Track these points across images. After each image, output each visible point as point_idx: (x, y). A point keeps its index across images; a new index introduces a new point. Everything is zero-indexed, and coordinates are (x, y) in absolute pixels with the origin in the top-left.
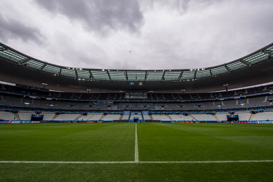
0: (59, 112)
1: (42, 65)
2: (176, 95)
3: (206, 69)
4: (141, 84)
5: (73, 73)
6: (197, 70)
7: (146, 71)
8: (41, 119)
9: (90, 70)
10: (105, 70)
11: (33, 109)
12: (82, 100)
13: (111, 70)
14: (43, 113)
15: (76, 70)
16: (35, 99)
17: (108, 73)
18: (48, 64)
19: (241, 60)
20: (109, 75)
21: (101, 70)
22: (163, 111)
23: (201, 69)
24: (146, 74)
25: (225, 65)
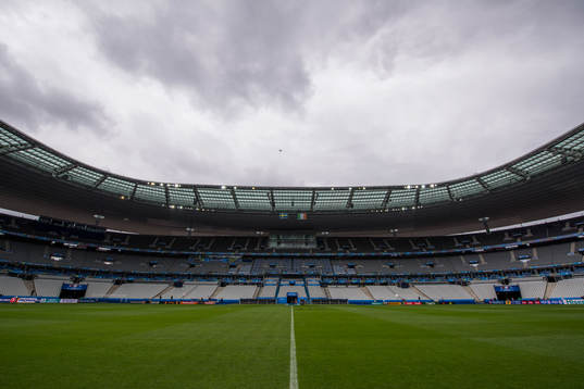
0: (121, 278)
1: (98, 177)
2: (379, 241)
3: (440, 185)
4: (302, 216)
5: (160, 194)
6: (420, 186)
7: (314, 189)
8: (80, 294)
9: (195, 188)
10: (228, 187)
11: (66, 271)
12: (174, 252)
13: (238, 188)
14: (88, 281)
15: (167, 189)
16: (74, 249)
17: (233, 193)
18: (111, 175)
19: (508, 167)
20: (235, 198)
21: (218, 187)
22: (351, 277)
23: (428, 186)
24: (313, 197)
25: (478, 177)
